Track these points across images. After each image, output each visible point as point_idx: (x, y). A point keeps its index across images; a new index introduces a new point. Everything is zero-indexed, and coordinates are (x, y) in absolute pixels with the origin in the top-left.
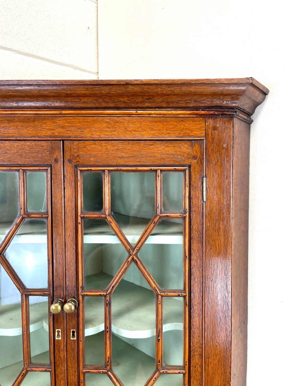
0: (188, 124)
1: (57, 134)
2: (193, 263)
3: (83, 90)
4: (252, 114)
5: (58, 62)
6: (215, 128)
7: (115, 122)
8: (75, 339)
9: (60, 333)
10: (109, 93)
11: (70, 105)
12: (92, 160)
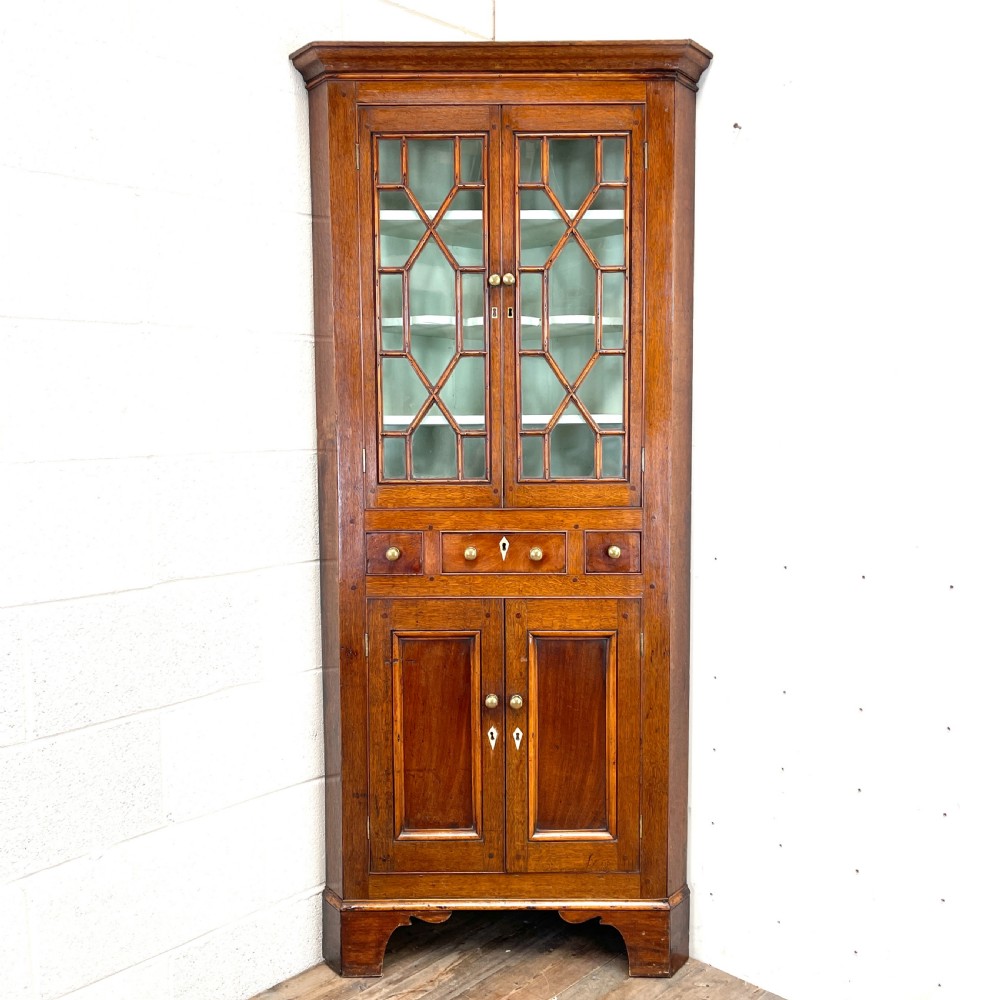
0: (629, 88)
1: (495, 99)
2: (633, 235)
3: (526, 52)
4: (697, 81)
6: (656, 92)
7: (554, 86)
8: (513, 316)
9: (496, 312)
10: (552, 55)
11: (510, 68)
12: (531, 126)
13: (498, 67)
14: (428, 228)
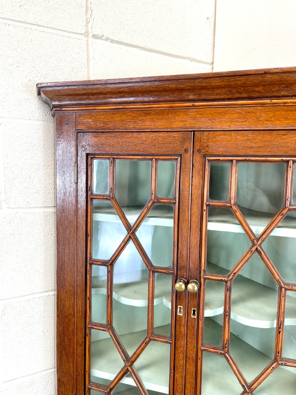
1: (188, 125)
3: (218, 82)
5: (177, 56)
7: (246, 113)
8: (196, 317)
9: (182, 310)
10: (245, 83)
11: (203, 97)
12: (221, 150)
13: (191, 97)
14: (129, 233)
